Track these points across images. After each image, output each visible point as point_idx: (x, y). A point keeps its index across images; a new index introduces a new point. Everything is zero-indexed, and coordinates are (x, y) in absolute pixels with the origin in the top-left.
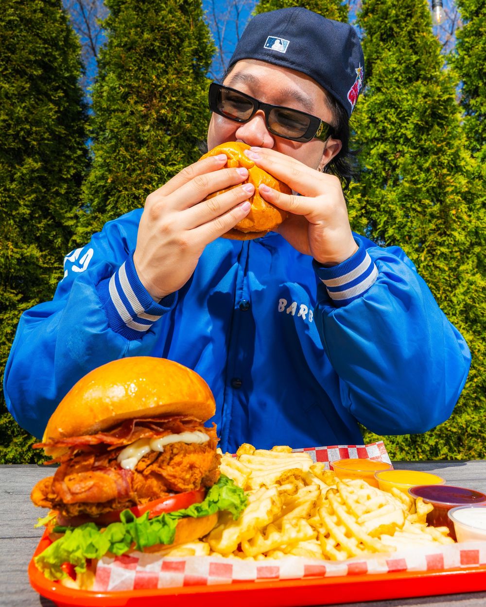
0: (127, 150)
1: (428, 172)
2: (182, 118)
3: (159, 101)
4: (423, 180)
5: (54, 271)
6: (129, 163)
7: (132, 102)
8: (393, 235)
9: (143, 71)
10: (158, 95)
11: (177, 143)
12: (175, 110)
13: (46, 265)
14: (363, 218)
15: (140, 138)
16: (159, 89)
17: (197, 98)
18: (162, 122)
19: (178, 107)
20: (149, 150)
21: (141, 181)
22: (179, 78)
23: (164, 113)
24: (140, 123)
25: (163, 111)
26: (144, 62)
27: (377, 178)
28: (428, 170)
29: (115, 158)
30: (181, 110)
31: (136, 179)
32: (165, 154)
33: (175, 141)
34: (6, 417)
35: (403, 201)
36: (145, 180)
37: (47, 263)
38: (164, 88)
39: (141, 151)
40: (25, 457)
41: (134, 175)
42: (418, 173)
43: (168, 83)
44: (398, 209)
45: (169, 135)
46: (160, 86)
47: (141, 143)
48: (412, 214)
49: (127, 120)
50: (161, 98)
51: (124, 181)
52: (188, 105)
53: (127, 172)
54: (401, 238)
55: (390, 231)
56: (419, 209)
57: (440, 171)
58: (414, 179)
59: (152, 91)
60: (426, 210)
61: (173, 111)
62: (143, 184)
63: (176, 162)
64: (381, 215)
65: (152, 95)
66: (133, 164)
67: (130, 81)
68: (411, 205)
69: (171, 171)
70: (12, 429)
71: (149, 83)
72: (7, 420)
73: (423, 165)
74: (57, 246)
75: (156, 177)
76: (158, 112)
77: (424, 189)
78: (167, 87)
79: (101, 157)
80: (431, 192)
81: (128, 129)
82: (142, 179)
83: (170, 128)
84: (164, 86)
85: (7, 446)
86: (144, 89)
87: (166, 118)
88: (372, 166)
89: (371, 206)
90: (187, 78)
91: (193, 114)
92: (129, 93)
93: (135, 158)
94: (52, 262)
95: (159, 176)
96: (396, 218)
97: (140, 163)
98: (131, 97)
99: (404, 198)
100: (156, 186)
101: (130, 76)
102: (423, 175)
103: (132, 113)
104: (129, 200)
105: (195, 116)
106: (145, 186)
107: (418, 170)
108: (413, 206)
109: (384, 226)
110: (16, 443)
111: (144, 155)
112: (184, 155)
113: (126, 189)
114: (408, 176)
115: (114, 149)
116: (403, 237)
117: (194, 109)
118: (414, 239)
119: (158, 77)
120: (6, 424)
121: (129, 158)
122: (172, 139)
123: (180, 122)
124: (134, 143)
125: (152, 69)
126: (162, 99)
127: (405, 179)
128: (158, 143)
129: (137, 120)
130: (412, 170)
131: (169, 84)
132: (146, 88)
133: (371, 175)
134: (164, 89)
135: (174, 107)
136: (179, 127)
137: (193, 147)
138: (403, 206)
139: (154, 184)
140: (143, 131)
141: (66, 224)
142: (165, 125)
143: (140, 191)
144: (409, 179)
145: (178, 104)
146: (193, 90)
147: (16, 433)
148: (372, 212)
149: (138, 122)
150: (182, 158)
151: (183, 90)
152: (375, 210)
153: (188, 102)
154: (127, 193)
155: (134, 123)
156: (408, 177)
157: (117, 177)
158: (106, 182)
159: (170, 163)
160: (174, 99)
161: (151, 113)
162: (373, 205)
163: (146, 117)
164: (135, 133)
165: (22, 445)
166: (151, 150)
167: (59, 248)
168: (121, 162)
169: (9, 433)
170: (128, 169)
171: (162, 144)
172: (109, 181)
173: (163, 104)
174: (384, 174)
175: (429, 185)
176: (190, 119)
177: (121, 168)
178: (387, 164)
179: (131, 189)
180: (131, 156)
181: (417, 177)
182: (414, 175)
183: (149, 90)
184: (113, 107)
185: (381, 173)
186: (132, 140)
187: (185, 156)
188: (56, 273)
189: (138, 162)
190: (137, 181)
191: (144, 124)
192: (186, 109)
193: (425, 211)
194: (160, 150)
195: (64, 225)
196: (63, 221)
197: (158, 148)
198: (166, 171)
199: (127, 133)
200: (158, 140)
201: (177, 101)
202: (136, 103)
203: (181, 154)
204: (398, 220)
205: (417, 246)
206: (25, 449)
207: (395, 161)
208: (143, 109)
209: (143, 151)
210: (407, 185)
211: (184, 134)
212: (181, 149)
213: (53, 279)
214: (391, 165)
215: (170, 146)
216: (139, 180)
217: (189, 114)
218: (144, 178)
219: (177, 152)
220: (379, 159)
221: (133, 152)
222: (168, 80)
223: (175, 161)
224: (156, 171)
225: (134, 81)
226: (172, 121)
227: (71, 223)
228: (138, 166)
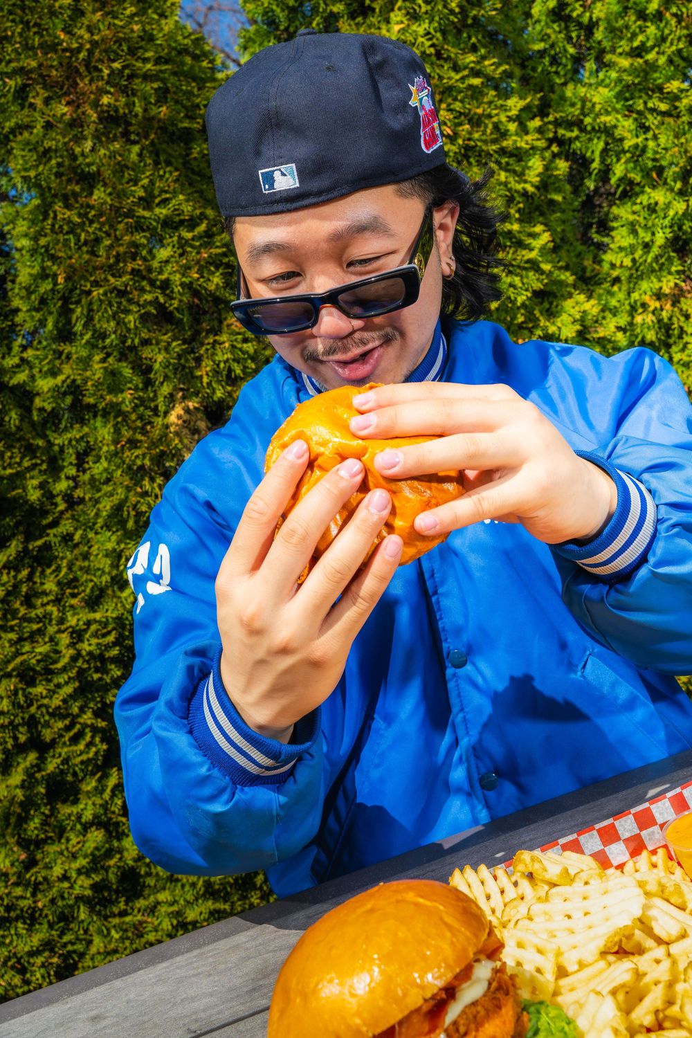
0: (68, 206)
1: (661, 21)
2: (145, 99)
3: (91, 81)
4: (656, 39)
5: (28, 475)
6: (83, 230)
7: (38, 102)
8: (626, 175)
9: (35, 29)
10: (82, 69)
11: (156, 153)
12: (126, 86)
13: (9, 471)
14: (557, 161)
15: (83, 170)
16: (81, 56)
17: (158, 42)
18: (111, 119)
19: (131, 77)
20: (109, 190)
21: (118, 258)
22: (107, 14)
23: (109, 104)
24: (70, 140)
25: (105, 100)
26: (30, 8)
27: (560, 64)
28: (659, 16)
29: (52, 230)
30: (137, 84)
31: (108, 258)
32: (143, 186)
33: (150, 152)
34: (53, 756)
35: (627, 100)
36: (125, 253)
37: (10, 465)
38: (88, 50)
39: (95, 197)
40: (113, 809)
41: (102, 252)
42: (640, 28)
43: (92, 34)
44: (621, 119)
45: (134, 143)
46: (79, 50)
47: (89, 180)
48: (652, 120)
49: (45, 145)
50: (90, 73)
51: (88, 269)
52: (149, 66)
53: (85, 249)
54: (643, 177)
55: (619, 170)
56: (663, 107)
57: (684, 10)
58: (636, 44)
59: (69, 65)
60: (677, 104)
61: (124, 91)
62: (125, 262)
63: (168, 196)
64: (590, 140)
65: (72, 73)
66: (90, 230)
67: (18, 60)
68: (645, 103)
69: (166, 216)
70: (71, 771)
71: (56, 51)
72: (59, 761)
73: (646, 9)
74: (14, 429)
75: (140, 238)
76: (96, 104)
77: (662, 60)
78: (95, 44)
79: (26, 235)
80: (676, 59)
81: (53, 162)
82: (118, 254)
83: (132, 129)
84: (88, 46)
85: (76, 802)
86: (52, 66)
87: (116, 111)
88: (542, 40)
89: (565, 129)
90: (125, 9)
91: (164, 81)
92: (28, 85)
93: (90, 216)
94: (18, 460)
95: (147, 234)
96: (622, 140)
97: (103, 224)
98: (34, 94)
99: (626, 93)
100: (149, 258)
101: (15, 50)
102: (652, 30)
103: (48, 126)
104: (110, 305)
105: (169, 85)
106: (130, 266)
107: (639, 23)
108: (650, 105)
109: (603, 161)
110: (88, 792)
111: (105, 203)
112: (176, 174)
113: (96, 284)
114: (622, 43)
115: (44, 210)
116: (646, 173)
117: (161, 71)
118: (670, 173)
119: (68, 30)
120: (58, 767)
121: (79, 220)
122: (142, 149)
123: (145, 110)
124: (77, 188)
125: (50, 18)
126: (95, 74)
127: (620, 50)
128: (122, 168)
129: (64, 137)
130: (627, 27)
131: (96, 38)
132: (55, 63)
133: (547, 61)
134: (90, 52)
135: (124, 83)
136: (149, 120)
137: (189, 149)
138: (630, 110)
139: (144, 253)
140: (83, 155)
141: (14, 381)
142: (118, 125)
143: (124, 279)
144: (627, 49)
145: (127, 72)
146: (144, 30)
147: (81, 775)
148: (571, 141)
149: (66, 140)
150: (177, 181)
151: (127, 40)
152: (576, 133)
153: (145, 60)
154: (101, 291)
155: (60, 145)
156: (624, 45)
157: (71, 266)
158: (55, 284)
159: (157, 201)
160: (116, 65)
161: (83, 113)
162: (570, 125)
163: (76, 123)
164: (70, 165)
165: (99, 790)
166: (114, 188)
167: (19, 429)
168: (68, 233)
169: (70, 778)
170: (86, 243)
171: (128, 168)
172: (60, 280)
173: (100, 83)
174: (571, 50)
175: (671, 50)
176: (163, 95)
177: (72, 245)
178: (572, 27)
179: (106, 280)
180: (80, 215)
181: (641, 38)
182: (634, 35)
183: (61, 64)
184: (7, 124)
185: (565, 50)
186: (69, 181)
187: (180, 175)
188: (32, 478)
189: (99, 222)
190: (112, 261)
191: (78, 139)
192: (147, 77)
193: (676, 108)
194: (130, 180)
195: (11, 384)
196: (6, 379)
197: (125, 180)
198: (158, 220)
199: (54, 170)
200: (119, 163)
201: (124, 67)
202: (47, 101)
203: (171, 173)
204: (627, 144)
205: (679, 185)
206: (107, 795)
207: (588, 14)
208: (66, 109)
209: (99, 195)
210: (625, 63)
211: (163, 129)
212: (169, 163)
213: (31, 491)
214: (580, 25)
215: (145, 165)
216: (114, 256)
217: (155, 85)
218: (121, 249)
219: (161, 172)
220: (554, 22)
221: (82, 206)
222: (90, 29)
223: (166, 192)
224: (139, 227)
225: (27, 58)
226: (130, 112)
227: (21, 377)
228: (100, 229)
